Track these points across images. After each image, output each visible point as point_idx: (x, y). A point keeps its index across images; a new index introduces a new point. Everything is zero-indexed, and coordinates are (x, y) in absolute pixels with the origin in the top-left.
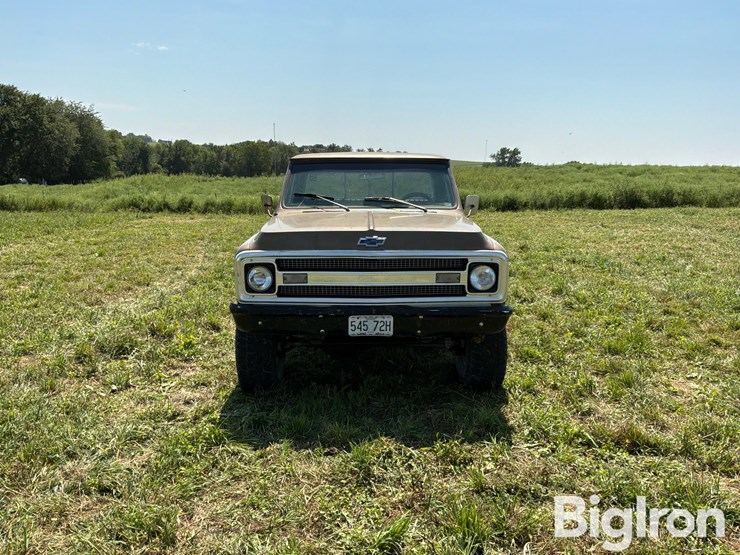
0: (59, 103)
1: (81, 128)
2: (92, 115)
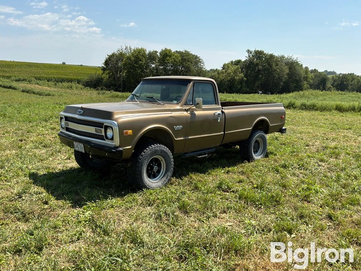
0: (283, 57)
1: (290, 69)
2: (297, 62)
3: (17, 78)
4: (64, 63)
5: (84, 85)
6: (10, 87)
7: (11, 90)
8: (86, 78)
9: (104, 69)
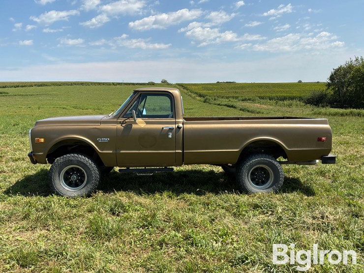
3: (244, 98)
4: (300, 82)
5: (305, 102)
6: (232, 106)
7: (232, 108)
8: (308, 95)
9: (329, 85)
